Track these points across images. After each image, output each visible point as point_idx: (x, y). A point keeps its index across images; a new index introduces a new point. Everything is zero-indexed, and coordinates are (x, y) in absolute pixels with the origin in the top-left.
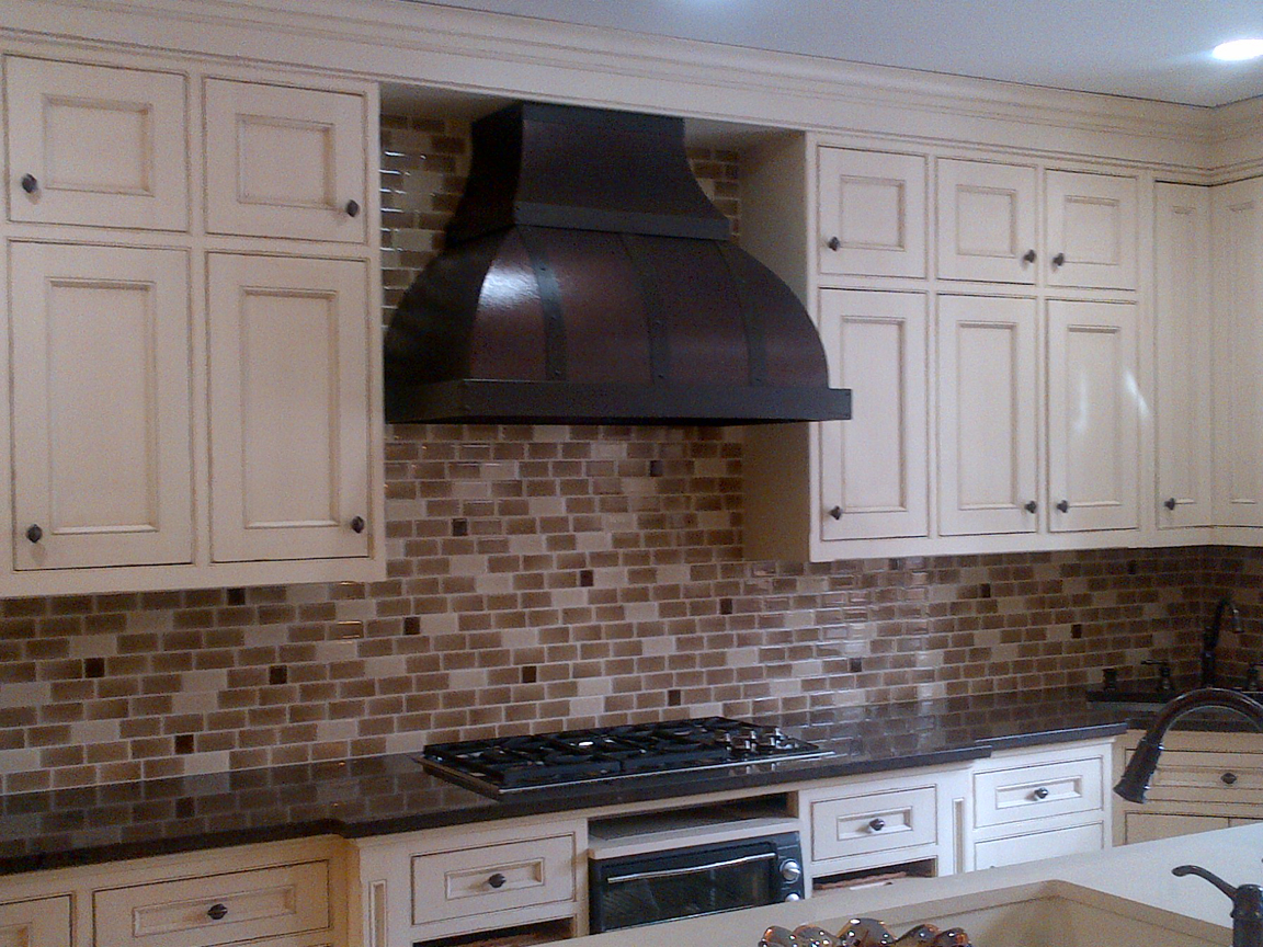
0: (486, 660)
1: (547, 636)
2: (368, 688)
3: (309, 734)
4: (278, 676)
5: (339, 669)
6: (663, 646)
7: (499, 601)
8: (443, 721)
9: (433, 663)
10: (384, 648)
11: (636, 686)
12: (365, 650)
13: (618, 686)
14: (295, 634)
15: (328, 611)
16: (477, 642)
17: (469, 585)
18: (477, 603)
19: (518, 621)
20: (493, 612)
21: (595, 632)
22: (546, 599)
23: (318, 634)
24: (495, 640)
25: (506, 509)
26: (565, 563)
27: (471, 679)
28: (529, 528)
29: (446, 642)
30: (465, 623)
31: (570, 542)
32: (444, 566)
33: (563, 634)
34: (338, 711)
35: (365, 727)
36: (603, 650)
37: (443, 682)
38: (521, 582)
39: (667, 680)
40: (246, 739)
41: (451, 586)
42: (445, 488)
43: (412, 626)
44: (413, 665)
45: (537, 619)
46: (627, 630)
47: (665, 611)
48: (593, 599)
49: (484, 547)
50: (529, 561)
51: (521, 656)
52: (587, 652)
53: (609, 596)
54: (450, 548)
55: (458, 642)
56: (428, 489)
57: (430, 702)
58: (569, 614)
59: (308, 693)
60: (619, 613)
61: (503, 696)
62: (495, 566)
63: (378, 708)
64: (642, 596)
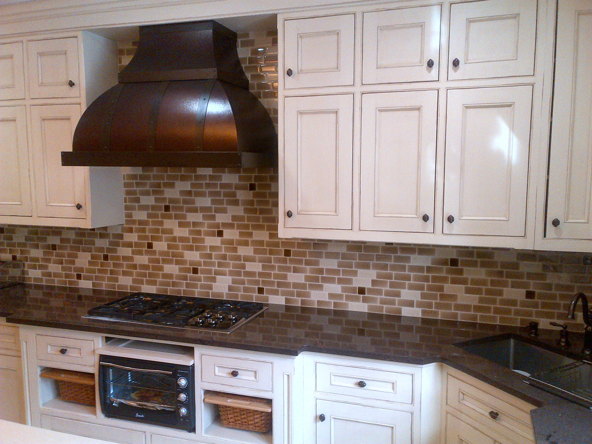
0: (177, 263)
1: (202, 256)
2: (135, 267)
3: (116, 280)
4: (106, 257)
5: (125, 258)
6: (255, 267)
7: (182, 239)
8: (162, 284)
9: (158, 261)
10: (140, 253)
11: (243, 283)
12: (133, 252)
13: (234, 282)
14: (111, 243)
15: (121, 236)
16: (174, 255)
17: (170, 231)
18: (174, 239)
19: (190, 248)
20: (180, 244)
21: (224, 257)
22: (203, 240)
23: (117, 245)
24: (182, 255)
25: (185, 202)
26: (210, 226)
27: (171, 269)
28: (195, 210)
29: (162, 253)
30: (169, 247)
31: (213, 217)
32: (161, 223)
33: (210, 256)
34: (125, 274)
35: (134, 281)
36: (227, 265)
37: (161, 269)
38: (191, 232)
39: (257, 282)
40: (97, 278)
41: (164, 231)
42: (162, 192)
43: (150, 246)
44: (150, 260)
45: (198, 249)
46: (238, 258)
47: (256, 251)
48: (223, 242)
49: (177, 217)
50: (195, 224)
51: (191, 263)
52: (220, 265)
53: (230, 242)
54: (163, 216)
55: (166, 254)
56: (155, 192)
57: (157, 276)
58: (212, 248)
59: (115, 265)
60: (235, 250)
61: (185, 278)
62: (181, 225)
63: (139, 275)
64: (246, 244)
